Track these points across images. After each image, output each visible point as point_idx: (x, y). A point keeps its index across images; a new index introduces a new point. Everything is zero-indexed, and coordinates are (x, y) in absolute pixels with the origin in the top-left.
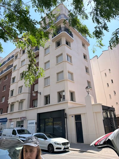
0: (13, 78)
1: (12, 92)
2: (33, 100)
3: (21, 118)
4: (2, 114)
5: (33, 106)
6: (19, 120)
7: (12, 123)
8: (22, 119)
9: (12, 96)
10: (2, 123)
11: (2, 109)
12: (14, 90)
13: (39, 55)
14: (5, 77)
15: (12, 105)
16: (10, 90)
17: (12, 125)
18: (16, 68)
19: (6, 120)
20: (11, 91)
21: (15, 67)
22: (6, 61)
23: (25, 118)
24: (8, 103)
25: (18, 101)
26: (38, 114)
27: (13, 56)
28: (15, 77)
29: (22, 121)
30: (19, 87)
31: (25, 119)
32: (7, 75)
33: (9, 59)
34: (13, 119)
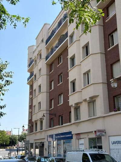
0: (70, 58)
1: (73, 83)
2: (114, 97)
3: (95, 132)
4: (62, 124)
5: (115, 108)
6: (93, 136)
7: (82, 141)
8: (98, 134)
9: (74, 92)
10: (64, 141)
11: (62, 117)
12: (75, 79)
14: (59, 58)
15: (77, 108)
16: (70, 81)
17: (82, 144)
18: (75, 38)
19: (70, 135)
20: (71, 82)
21: (72, 37)
22: (55, 29)
23: (103, 131)
24: (70, 105)
25: (85, 100)
27: (65, 17)
28: (74, 55)
29: (99, 139)
30: (84, 74)
31: (103, 134)
32: (61, 54)
33: (60, 23)
34: (82, 133)
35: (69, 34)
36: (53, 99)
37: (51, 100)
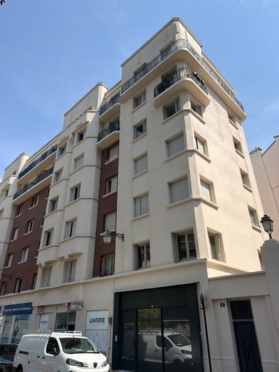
0: (51, 200)
1: (49, 234)
2: (102, 257)
3: (69, 304)
4: (19, 292)
5: (101, 272)
6: (64, 310)
7: (45, 318)
8: (73, 307)
9: (47, 245)
10: (18, 316)
11: (21, 281)
12: (53, 229)
13: (119, 141)
14: (33, 198)
15: (49, 266)
16: (44, 230)
17: (45, 322)
18: (63, 175)
19: (29, 308)
20: (45, 232)
21: (58, 174)
22: (36, 162)
23: (81, 304)
24: (37, 264)
25: (62, 259)
26: (115, 293)
27: (53, 150)
28: (58, 196)
29: (72, 315)
30: (67, 223)
31: (80, 307)
32: (38, 194)
33: (44, 156)
34: (48, 306)
35: (55, 170)
36: (13, 253)
37: (9, 255)
